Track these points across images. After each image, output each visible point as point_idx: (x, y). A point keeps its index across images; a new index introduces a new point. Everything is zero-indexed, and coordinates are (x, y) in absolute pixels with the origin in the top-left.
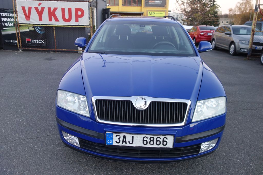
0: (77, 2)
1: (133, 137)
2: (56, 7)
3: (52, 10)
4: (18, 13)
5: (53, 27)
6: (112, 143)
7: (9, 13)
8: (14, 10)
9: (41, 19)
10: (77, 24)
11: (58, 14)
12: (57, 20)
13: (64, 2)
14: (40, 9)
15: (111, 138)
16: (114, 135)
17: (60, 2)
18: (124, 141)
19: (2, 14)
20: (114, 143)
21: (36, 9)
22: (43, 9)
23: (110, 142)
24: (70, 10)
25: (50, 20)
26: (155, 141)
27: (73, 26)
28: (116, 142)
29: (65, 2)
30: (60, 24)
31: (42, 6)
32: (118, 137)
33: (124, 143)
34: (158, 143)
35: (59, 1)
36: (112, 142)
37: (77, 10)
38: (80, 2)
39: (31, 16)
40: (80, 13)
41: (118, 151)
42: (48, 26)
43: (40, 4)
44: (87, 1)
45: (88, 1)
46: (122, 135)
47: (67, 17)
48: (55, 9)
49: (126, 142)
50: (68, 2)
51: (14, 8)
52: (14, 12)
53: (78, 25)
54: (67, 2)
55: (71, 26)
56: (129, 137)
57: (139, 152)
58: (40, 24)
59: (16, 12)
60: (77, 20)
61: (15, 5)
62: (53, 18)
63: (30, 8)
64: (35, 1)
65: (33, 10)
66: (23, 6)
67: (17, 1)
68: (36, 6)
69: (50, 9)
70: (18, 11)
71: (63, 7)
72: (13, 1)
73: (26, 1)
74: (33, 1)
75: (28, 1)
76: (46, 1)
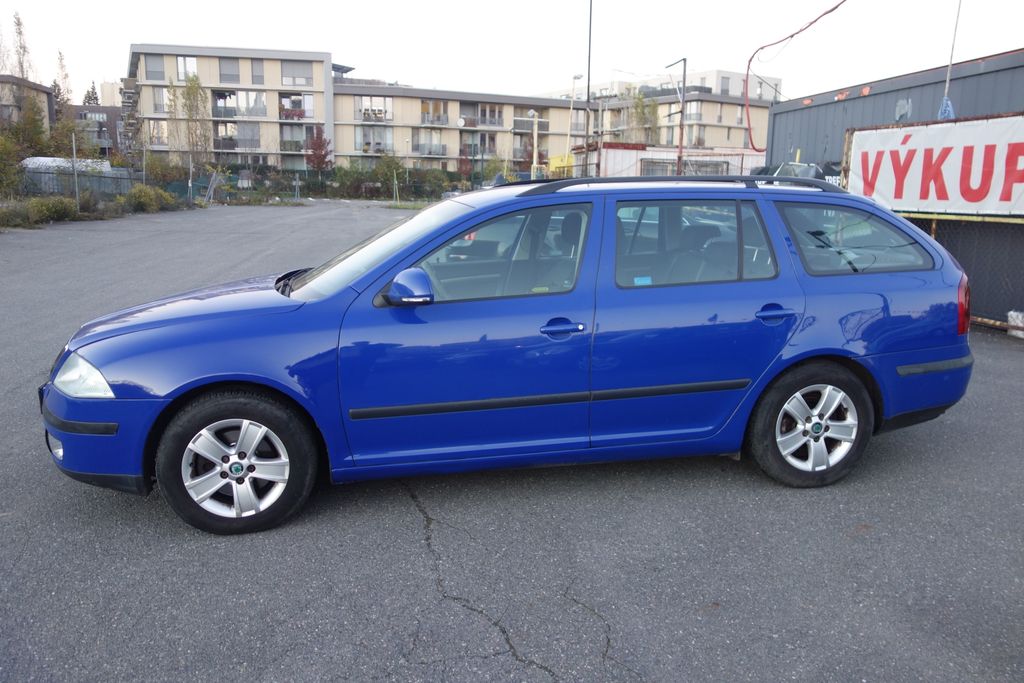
0: (1019, 118)
2: (947, 144)
3: (935, 157)
4: (851, 172)
5: (931, 220)
7: (838, 174)
9: (898, 194)
10: (1004, 208)
11: (951, 172)
12: (942, 194)
13: (975, 122)
14: (902, 158)
17: (962, 123)
19: (826, 178)
21: (895, 155)
22: (911, 154)
24: (990, 151)
25: (924, 195)
27: (987, 219)
29: (980, 122)
30: (948, 211)
31: (910, 145)
37: (1015, 151)
39: (878, 185)
40: (1022, 163)
43: (906, 139)
47: (975, 182)
48: (946, 152)
50: (990, 121)
51: (845, 158)
52: (843, 173)
53: (1007, 213)
54: (985, 121)
55: (980, 219)
59: (846, 171)
60: (1006, 196)
61: (849, 149)
62: (932, 186)
63: (880, 155)
64: (895, 130)
65: (887, 163)
66: (865, 150)
67: (856, 133)
68: (895, 148)
69: (928, 153)
70: (851, 167)
71: (969, 144)
72: (847, 136)
73: (874, 131)
74: (890, 130)
75: (879, 131)
76: (925, 127)
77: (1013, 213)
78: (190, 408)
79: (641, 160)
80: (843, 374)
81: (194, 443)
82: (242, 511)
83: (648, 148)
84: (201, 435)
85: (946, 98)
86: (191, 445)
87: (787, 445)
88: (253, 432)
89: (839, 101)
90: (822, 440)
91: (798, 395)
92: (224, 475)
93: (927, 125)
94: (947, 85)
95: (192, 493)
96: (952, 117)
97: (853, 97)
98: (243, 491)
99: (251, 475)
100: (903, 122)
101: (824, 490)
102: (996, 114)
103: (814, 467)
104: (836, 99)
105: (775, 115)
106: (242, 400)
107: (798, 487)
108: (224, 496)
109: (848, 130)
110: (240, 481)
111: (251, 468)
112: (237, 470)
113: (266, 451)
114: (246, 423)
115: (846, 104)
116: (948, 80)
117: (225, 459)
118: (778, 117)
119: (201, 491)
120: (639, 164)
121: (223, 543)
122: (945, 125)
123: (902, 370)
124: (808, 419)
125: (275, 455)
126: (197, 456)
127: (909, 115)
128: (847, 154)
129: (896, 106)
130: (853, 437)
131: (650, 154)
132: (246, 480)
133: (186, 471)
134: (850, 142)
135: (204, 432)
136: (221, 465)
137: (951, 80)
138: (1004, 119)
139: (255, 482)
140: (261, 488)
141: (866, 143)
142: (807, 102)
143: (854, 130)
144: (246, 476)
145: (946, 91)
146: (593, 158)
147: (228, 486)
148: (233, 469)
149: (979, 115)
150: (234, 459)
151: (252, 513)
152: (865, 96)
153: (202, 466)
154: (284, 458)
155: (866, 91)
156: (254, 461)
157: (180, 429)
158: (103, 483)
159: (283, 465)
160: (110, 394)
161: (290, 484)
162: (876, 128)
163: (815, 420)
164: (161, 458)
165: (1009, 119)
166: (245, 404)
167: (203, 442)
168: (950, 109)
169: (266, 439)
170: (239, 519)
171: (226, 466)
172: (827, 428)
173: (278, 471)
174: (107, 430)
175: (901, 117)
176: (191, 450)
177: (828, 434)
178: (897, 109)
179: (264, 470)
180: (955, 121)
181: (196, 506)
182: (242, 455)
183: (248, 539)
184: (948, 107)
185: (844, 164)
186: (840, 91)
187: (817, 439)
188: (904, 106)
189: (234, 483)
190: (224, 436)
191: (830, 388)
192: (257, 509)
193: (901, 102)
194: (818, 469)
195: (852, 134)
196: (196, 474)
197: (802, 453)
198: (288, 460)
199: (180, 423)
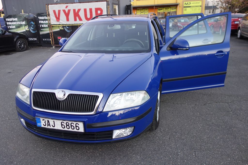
0: (97, 2)
1: (54, 121)
2: (79, 8)
3: (76, 11)
4: (50, 16)
5: (78, 26)
6: (41, 126)
7: (44, 16)
8: (48, 14)
9: (68, 20)
11: (82, 14)
12: (80, 19)
13: (86, 3)
14: (67, 11)
15: (40, 122)
16: (41, 119)
18: (49, 124)
19: (39, 17)
20: (43, 126)
21: (64, 11)
22: (69, 11)
23: (39, 124)
24: (91, 10)
25: (75, 20)
26: (70, 126)
28: (43, 125)
29: (87, 3)
30: (83, 23)
32: (44, 121)
33: (49, 126)
34: (73, 127)
35: (82, 3)
36: (41, 124)
37: (97, 10)
38: (99, 2)
39: (60, 18)
40: (99, 12)
41: (48, 132)
42: (73, 25)
43: (67, 7)
44: (104, 1)
45: (106, 1)
46: (46, 120)
47: (89, 16)
48: (79, 10)
49: (50, 125)
50: (89, 3)
51: (47, 12)
52: (48, 16)
56: (51, 122)
57: (62, 134)
58: (67, 24)
59: (49, 15)
61: (48, 10)
62: (77, 18)
63: (59, 11)
64: (63, 5)
65: (62, 13)
66: (54, 10)
67: (50, 5)
68: (64, 9)
69: (74, 10)
71: (85, 8)
72: (47, 6)
73: (56, 5)
74: (61, 5)
75: (57, 5)
76: (72, 4)
96: (78, 2)
102: (90, 1)
109: (46, 4)
122: (77, 4)
134: (48, 8)
138: (93, 3)
141: (54, 8)
143: (49, 5)
149: (86, 2)
165: (94, 3)
168: (77, 0)
180: (80, 3)
195: (48, 5)
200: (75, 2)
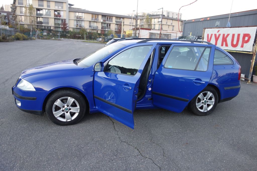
0: (246, 28)
2: (228, 33)
10: (241, 49)
11: (229, 40)
12: (227, 45)
14: (217, 36)
21: (215, 35)
22: (219, 35)
24: (239, 35)
25: (222, 45)
27: (237, 52)
29: (237, 28)
31: (219, 33)
37: (245, 35)
38: (249, 27)
40: (246, 38)
43: (218, 31)
44: (255, 26)
47: (235, 43)
48: (228, 35)
50: (239, 28)
51: (203, 35)
53: (242, 50)
54: (238, 28)
55: (235, 52)
60: (242, 46)
61: (204, 33)
62: (224, 43)
63: (212, 35)
64: (216, 29)
65: (213, 37)
66: (208, 33)
67: (206, 29)
68: (215, 33)
69: (224, 35)
70: (204, 37)
71: (234, 33)
72: (204, 30)
73: (211, 29)
76: (223, 29)
77: (244, 50)
78: (55, 94)
79: (150, 33)
80: (212, 89)
81: (56, 103)
82: (67, 120)
83: (151, 30)
84: (58, 101)
85: (229, 22)
86: (55, 103)
87: (198, 105)
88: (71, 100)
89: (201, 21)
90: (206, 104)
91: (201, 94)
92: (63, 111)
93: (224, 28)
94: (229, 19)
95: (55, 115)
96: (230, 26)
97: (205, 20)
98: (68, 115)
99: (70, 111)
100: (217, 27)
101: (206, 116)
102: (241, 26)
103: (204, 111)
104: (201, 20)
105: (185, 23)
106: (68, 92)
107: (200, 115)
108: (63, 116)
109: (204, 28)
110: (67, 112)
111: (70, 109)
112: (67, 110)
113: (74, 105)
114: (69, 98)
115: (203, 22)
116: (229, 17)
117: (64, 107)
118: (186, 24)
119: (57, 115)
120: (149, 34)
121: (63, 128)
122: (228, 28)
123: (225, 88)
124: (204, 100)
125: (76, 106)
126: (56, 106)
127: (219, 25)
128: (204, 34)
129: (215, 23)
130: (213, 104)
131: (152, 31)
132: (69, 112)
133: (53, 110)
134: (204, 31)
135: (58, 100)
136: (63, 108)
137: (230, 17)
139: (71, 113)
140: (72, 114)
141: (208, 32)
142: (193, 21)
143: (206, 28)
144: (69, 111)
145: (229, 20)
146: (138, 32)
147: (64, 114)
148: (65, 109)
149: (236, 26)
150: (66, 107)
151: (70, 120)
152: (208, 20)
153: (57, 108)
154: (78, 107)
155: (208, 19)
156: (71, 108)
157: (52, 99)
158: (31, 112)
159: (78, 109)
160: (34, 90)
161: (80, 113)
162: (211, 28)
163: (205, 100)
164: (47, 106)
165: (244, 28)
166: (69, 93)
167: (58, 103)
168: (230, 24)
169: (74, 102)
170: (67, 122)
171: (64, 109)
172: (208, 102)
173: (77, 110)
174: (33, 99)
175: (217, 26)
176: (55, 105)
177: (208, 103)
178: (216, 24)
179: (73, 110)
180: (231, 27)
181: (56, 119)
182: (68, 106)
183: (69, 127)
184: (229, 24)
185: (203, 37)
186: (202, 18)
187: (205, 104)
188: (218, 23)
189: (65, 113)
190: (64, 101)
191: (209, 92)
192: (71, 119)
193: (217, 22)
194: (205, 111)
195: (205, 29)
196: (56, 110)
197: (202, 108)
198: (79, 107)
199: (52, 98)
200: (227, 27)
